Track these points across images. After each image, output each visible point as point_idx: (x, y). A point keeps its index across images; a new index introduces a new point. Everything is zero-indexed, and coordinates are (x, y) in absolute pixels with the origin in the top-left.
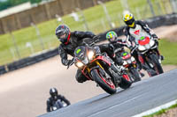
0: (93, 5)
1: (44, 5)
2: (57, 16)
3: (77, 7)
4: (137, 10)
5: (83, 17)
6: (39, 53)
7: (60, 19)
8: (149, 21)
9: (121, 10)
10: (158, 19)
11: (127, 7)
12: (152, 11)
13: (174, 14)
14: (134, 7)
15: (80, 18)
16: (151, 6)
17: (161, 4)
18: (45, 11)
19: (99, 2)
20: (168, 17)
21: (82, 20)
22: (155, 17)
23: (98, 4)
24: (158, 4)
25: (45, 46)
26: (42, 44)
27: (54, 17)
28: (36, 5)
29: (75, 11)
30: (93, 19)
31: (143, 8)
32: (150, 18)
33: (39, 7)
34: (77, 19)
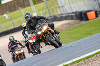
0: (16, 10)
5: (10, 17)
10: (53, 17)
11: (35, 10)
13: (62, 14)
14: (40, 11)
15: (9, 17)
16: (49, 10)
17: (55, 9)
19: (20, 8)
20: (59, 16)
21: (10, 18)
23: (19, 9)
24: (53, 9)
30: (16, 18)
31: (45, 11)
34: (7, 18)
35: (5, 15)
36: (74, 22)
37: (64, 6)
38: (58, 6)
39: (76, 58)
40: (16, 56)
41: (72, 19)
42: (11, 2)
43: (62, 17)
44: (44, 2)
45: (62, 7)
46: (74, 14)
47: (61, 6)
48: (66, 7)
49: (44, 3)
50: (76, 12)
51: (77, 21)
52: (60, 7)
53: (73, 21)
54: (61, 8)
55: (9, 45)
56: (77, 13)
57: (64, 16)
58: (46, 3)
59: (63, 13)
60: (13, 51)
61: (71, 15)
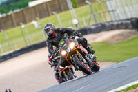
0: (49, 15)
1: (11, 15)
2: (21, 23)
3: (36, 16)
4: (84, 19)
5: (41, 24)
6: (7, 53)
7: (23, 26)
8: (93, 27)
9: (71, 19)
11: (75, 15)
12: (95, 20)
13: (112, 21)
14: (81, 16)
15: (39, 25)
16: (94, 15)
17: (102, 14)
18: (12, 20)
19: (54, 13)
20: (107, 24)
21: (40, 27)
22: (97, 24)
24: (100, 14)
25: (12, 47)
26: (9, 46)
27: (18, 25)
28: (4, 15)
29: (36, 20)
31: (88, 17)
32: (94, 25)
33: (7, 16)
34: (36, 26)
35: (34, 22)
36: (129, 33)
37: (115, 10)
38: (106, 10)
39: (131, 82)
40: (60, 72)
41: (126, 28)
42: (42, 4)
43: (113, 25)
44: (87, 4)
45: (113, 11)
46: (129, 22)
47: (110, 9)
48: (118, 11)
49: (87, 6)
50: (132, 18)
51: (134, 31)
52: (109, 12)
53: (128, 31)
54: (112, 13)
55: (49, 57)
56: (133, 20)
57: (115, 23)
58: (91, 6)
59: (114, 20)
60: (56, 66)
61: (124, 22)
